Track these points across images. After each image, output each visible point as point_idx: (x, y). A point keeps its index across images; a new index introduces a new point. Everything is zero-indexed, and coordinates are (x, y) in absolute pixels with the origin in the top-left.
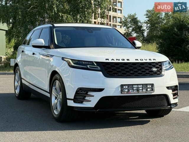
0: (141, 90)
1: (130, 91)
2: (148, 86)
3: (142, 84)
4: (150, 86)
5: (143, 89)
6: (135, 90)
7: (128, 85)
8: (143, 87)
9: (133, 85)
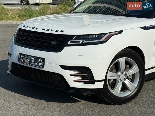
0: (33, 62)
1: (25, 61)
2: (40, 60)
3: (35, 57)
4: (42, 61)
5: (34, 62)
6: (28, 61)
7: (24, 55)
8: (34, 60)
9: (28, 55)
